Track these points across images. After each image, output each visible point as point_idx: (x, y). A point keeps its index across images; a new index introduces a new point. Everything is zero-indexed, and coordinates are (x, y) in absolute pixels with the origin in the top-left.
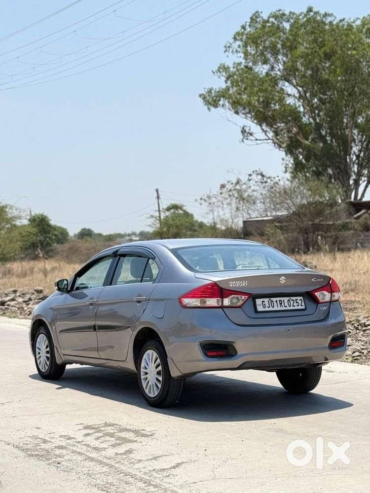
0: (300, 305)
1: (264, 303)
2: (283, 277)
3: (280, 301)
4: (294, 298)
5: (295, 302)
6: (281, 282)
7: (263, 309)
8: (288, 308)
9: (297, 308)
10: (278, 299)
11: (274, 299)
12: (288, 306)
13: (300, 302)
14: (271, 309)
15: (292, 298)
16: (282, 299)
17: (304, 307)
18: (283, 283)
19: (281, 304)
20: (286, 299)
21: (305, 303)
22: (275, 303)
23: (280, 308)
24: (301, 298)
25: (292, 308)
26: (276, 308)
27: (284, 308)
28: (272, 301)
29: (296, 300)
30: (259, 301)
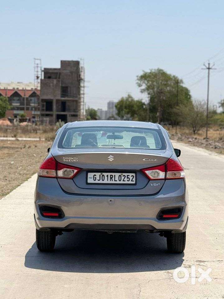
0: (131, 180)
1: (95, 176)
2: (111, 156)
3: (111, 175)
4: (126, 174)
5: (126, 178)
6: (109, 160)
7: (93, 182)
8: (118, 182)
9: (126, 182)
10: (109, 174)
11: (105, 174)
12: (118, 180)
13: (131, 178)
14: (101, 182)
15: (124, 174)
16: (113, 174)
17: (134, 182)
18: (111, 160)
19: (111, 178)
20: (117, 175)
21: (136, 179)
22: (106, 178)
23: (109, 182)
24: (134, 174)
25: (122, 182)
26: (106, 181)
27: (114, 182)
28: (103, 175)
29: (128, 176)
30: (90, 175)
